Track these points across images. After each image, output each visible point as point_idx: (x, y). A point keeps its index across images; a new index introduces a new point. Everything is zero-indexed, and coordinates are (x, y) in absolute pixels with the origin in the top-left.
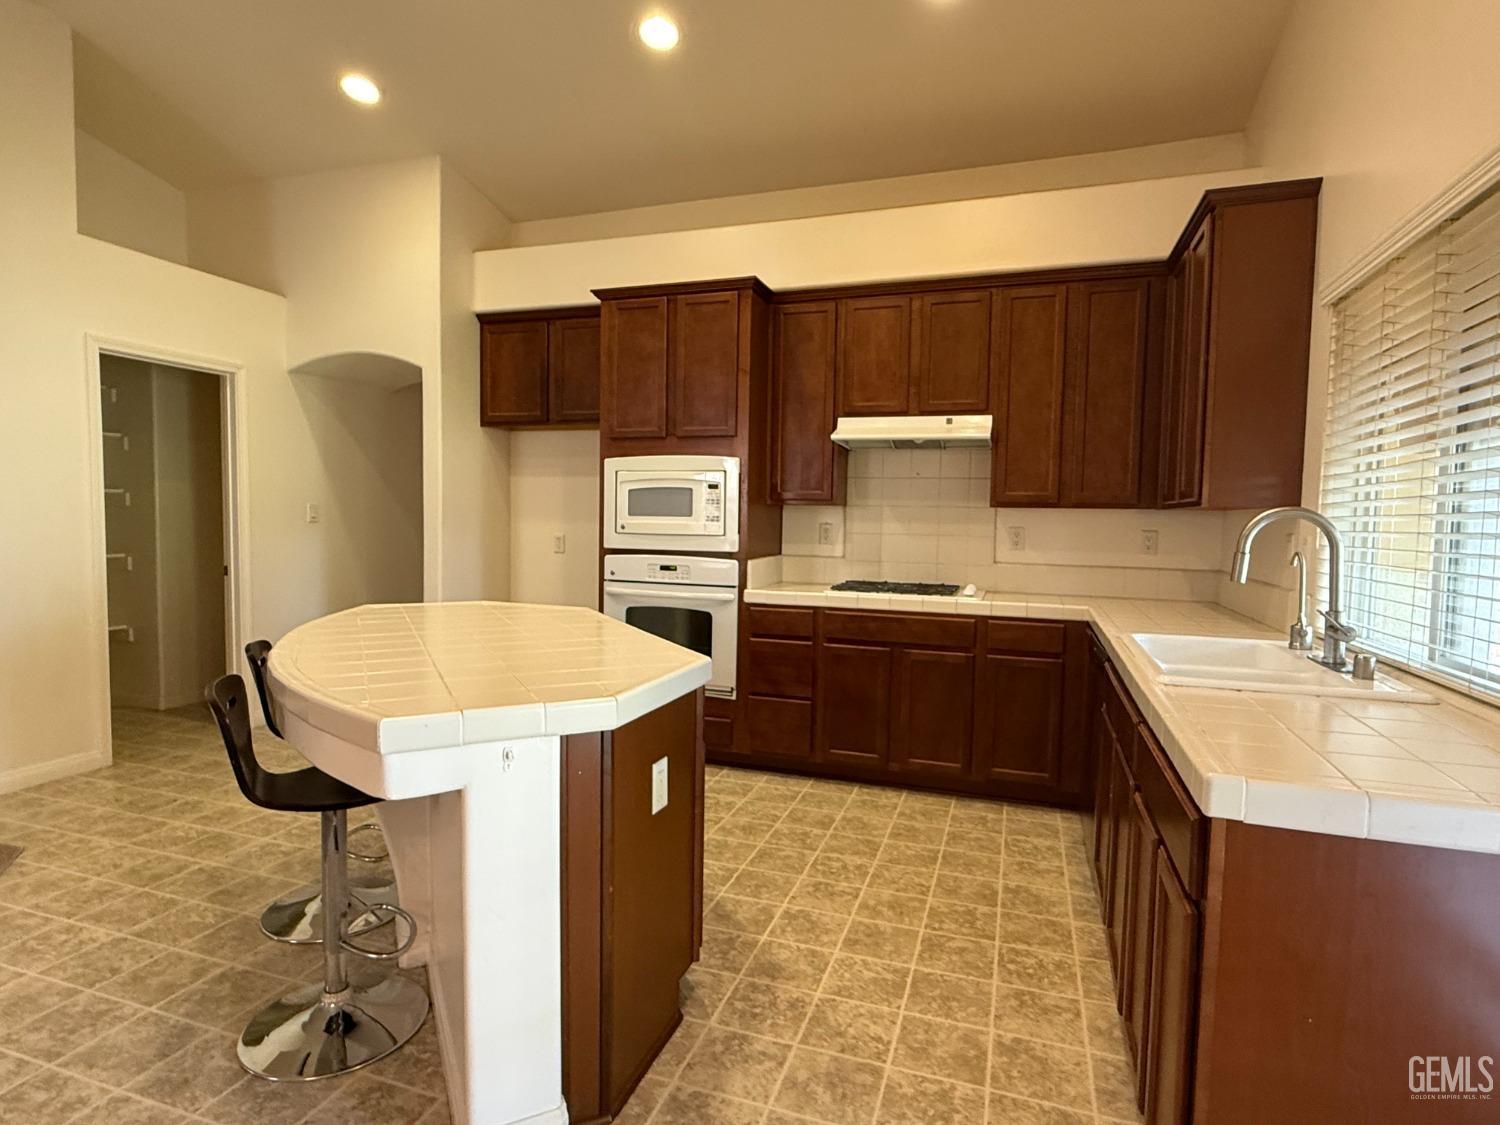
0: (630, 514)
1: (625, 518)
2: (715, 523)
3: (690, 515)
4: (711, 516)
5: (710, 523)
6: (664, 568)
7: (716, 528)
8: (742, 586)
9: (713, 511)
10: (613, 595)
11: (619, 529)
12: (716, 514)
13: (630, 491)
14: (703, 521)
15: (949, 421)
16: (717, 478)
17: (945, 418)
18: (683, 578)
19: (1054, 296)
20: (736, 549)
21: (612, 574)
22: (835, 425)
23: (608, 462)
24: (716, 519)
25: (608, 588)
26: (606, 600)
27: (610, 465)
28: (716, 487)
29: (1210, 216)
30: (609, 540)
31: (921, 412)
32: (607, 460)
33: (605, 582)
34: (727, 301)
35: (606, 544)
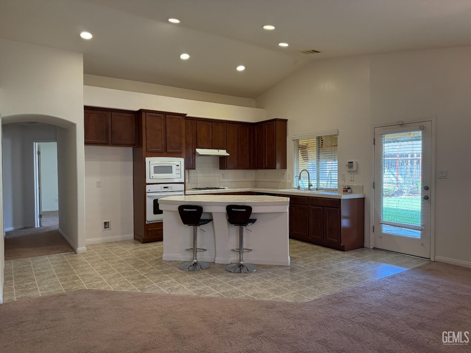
0: (154, 173)
1: (153, 174)
3: (172, 173)
6: (165, 188)
7: (179, 176)
8: (185, 191)
9: (177, 172)
10: (149, 196)
11: (151, 178)
13: (154, 167)
14: (175, 175)
15: (219, 151)
16: (179, 164)
18: (170, 190)
19: (235, 126)
20: (183, 181)
21: (149, 190)
22: (195, 150)
23: (147, 158)
24: (178, 174)
25: (148, 194)
26: (147, 198)
27: (148, 159)
28: (178, 166)
29: (275, 122)
30: (148, 181)
31: (212, 149)
32: (146, 158)
33: (147, 193)
34: (180, 119)
35: (147, 182)
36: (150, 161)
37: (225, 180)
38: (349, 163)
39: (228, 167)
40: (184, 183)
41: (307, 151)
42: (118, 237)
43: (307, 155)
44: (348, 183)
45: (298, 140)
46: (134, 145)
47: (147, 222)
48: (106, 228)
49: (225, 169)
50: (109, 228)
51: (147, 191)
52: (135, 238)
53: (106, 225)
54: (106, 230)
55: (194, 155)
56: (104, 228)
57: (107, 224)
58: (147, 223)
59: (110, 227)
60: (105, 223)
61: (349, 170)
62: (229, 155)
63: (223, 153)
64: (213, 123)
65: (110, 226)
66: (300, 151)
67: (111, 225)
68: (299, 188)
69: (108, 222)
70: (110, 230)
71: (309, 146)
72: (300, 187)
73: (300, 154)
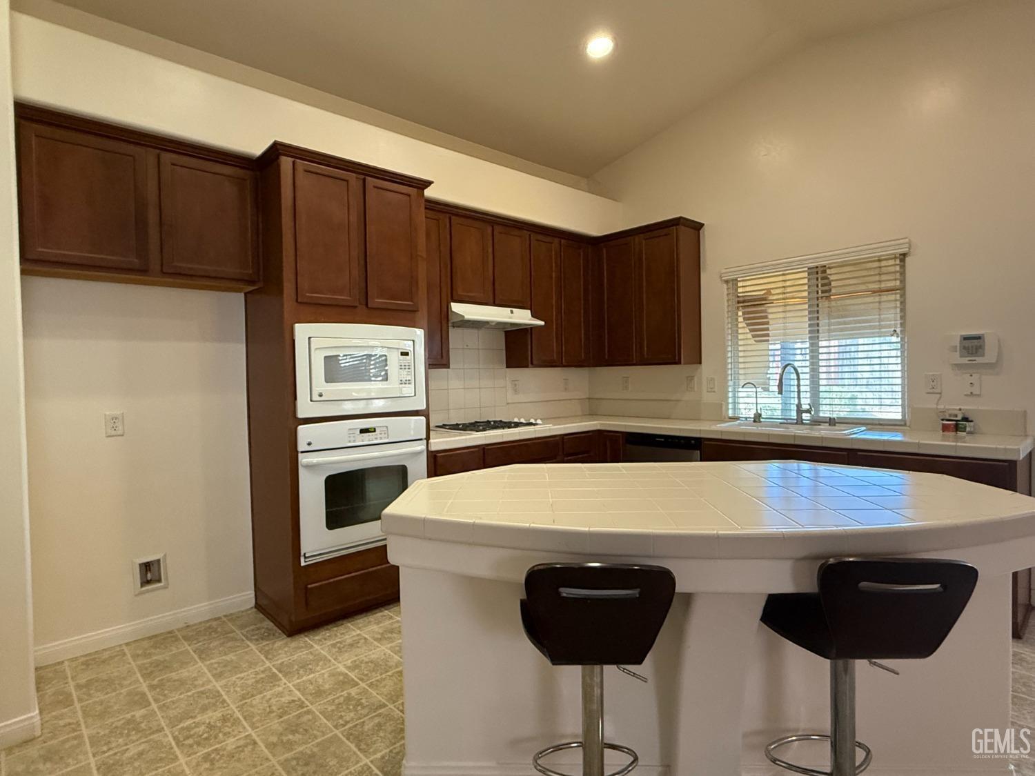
0: (327, 381)
1: (321, 385)
2: (407, 385)
3: (386, 379)
4: (404, 380)
5: (403, 385)
6: (363, 431)
7: (408, 390)
8: (428, 438)
9: (405, 375)
10: (309, 467)
11: (316, 397)
12: (409, 378)
13: (325, 357)
14: (397, 385)
15: (512, 312)
16: (408, 346)
17: (510, 309)
18: (381, 438)
19: (552, 243)
20: (424, 407)
21: (309, 444)
22: (448, 308)
23: (299, 328)
24: (408, 382)
25: (304, 459)
26: (303, 474)
27: (302, 331)
28: (407, 354)
29: (674, 227)
30: (305, 408)
31: (494, 304)
32: (297, 326)
33: (300, 455)
34: (409, 195)
35: (301, 414)
36: (309, 338)
37: (521, 398)
38: (966, 338)
39: (535, 362)
40: (425, 413)
41: (765, 311)
42: (198, 610)
43: (767, 323)
44: (956, 405)
45: (735, 281)
46: (251, 282)
47: (302, 560)
48: (148, 582)
49: (527, 366)
50: (159, 581)
51: (302, 446)
52: (258, 606)
53: (150, 572)
54: (148, 591)
55: (444, 322)
56: (143, 585)
57: (154, 568)
58: (303, 564)
59: (167, 579)
60: (147, 567)
61: (965, 360)
62: (542, 323)
63: (523, 317)
64: (495, 227)
65: (166, 574)
66: (740, 313)
67: (170, 570)
68: (757, 418)
69: (159, 561)
70: (165, 587)
71: (775, 297)
72: (760, 415)
73: (741, 319)
